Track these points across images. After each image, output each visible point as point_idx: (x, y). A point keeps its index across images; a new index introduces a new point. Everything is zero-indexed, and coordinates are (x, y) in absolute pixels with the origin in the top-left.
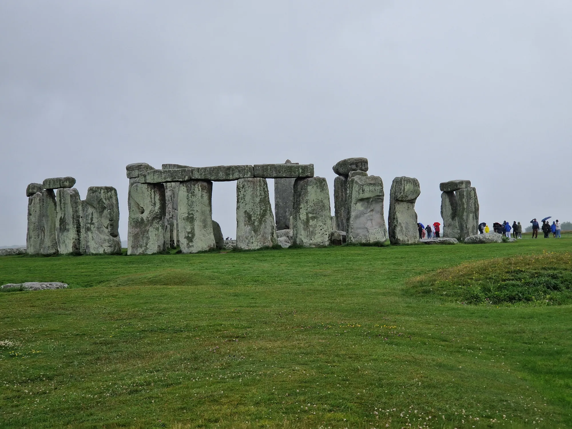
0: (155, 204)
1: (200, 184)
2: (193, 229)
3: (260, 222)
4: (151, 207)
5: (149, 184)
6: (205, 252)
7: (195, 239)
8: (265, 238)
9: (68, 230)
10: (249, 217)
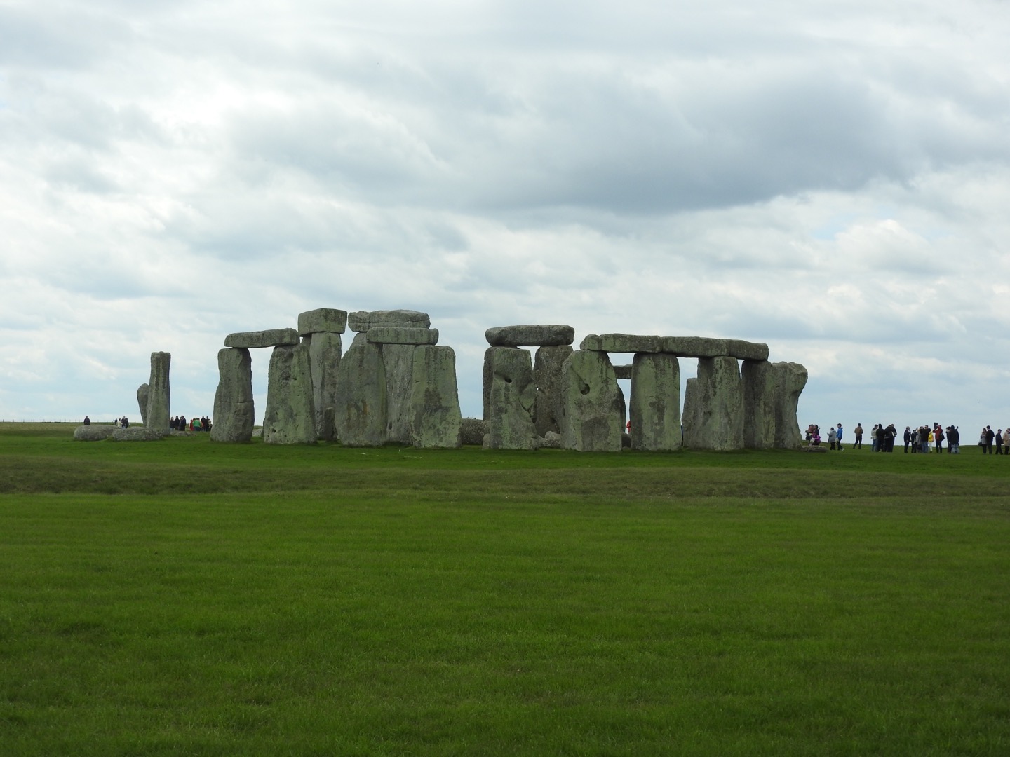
1: (671, 359)
4: (600, 385)
5: (602, 352)
7: (665, 434)
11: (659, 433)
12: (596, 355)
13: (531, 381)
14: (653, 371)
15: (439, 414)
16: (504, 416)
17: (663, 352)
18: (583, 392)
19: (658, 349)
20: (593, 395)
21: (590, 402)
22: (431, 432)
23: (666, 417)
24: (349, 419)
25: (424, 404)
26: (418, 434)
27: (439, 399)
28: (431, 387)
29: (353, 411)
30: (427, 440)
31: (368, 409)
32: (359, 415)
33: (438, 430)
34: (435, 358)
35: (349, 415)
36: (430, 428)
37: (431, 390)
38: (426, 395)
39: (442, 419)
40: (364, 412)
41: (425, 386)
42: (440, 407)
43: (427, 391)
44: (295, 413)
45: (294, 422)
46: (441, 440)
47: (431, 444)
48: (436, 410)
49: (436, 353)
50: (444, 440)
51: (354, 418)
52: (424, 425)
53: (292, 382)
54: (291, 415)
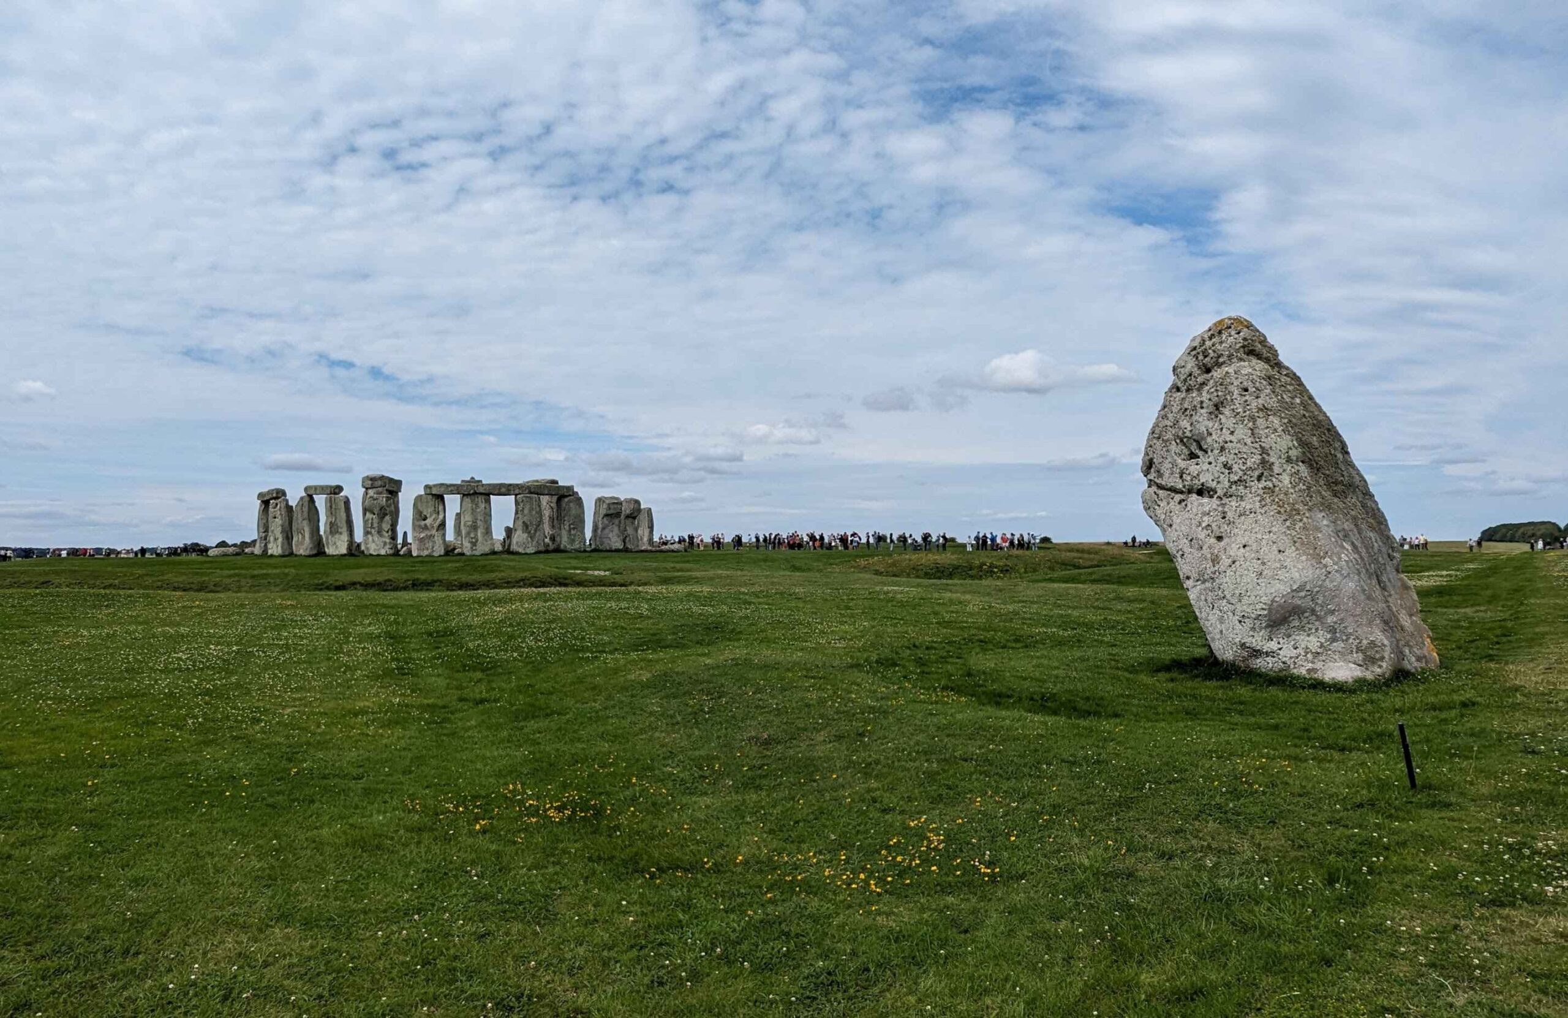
0: (438, 513)
1: (483, 497)
2: (476, 535)
3: (536, 531)
5: (433, 495)
6: (487, 555)
7: (479, 544)
8: (539, 544)
9: (341, 533)
10: (527, 527)
11: (474, 544)
12: (430, 497)
13: (387, 514)
14: (470, 505)
16: (369, 536)
17: (475, 493)
18: (424, 520)
19: (472, 492)
20: (428, 522)
21: (426, 525)
23: (479, 534)
26: (328, 548)
27: (337, 527)
29: (300, 536)
30: (332, 552)
41: (329, 520)
54: (275, 539)
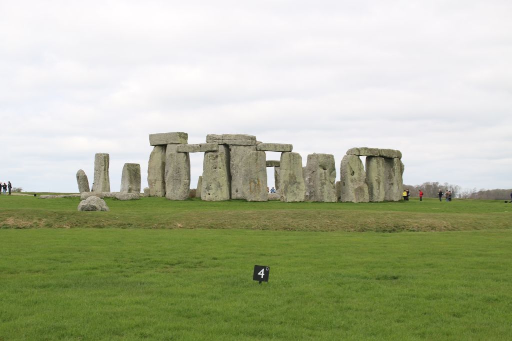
4: (358, 171)
13: (334, 169)
15: (295, 185)
18: (352, 175)
20: (356, 176)
22: (291, 194)
23: (381, 186)
24: (250, 188)
25: (288, 180)
26: (286, 195)
27: (295, 178)
28: (292, 172)
29: (253, 184)
30: (290, 198)
31: (260, 183)
32: (255, 186)
33: (295, 193)
34: (294, 158)
35: (250, 186)
36: (291, 192)
37: (291, 174)
38: (289, 176)
39: (297, 188)
40: (258, 185)
41: (289, 172)
42: (296, 182)
43: (290, 174)
44: (221, 185)
45: (221, 189)
46: (296, 198)
47: (292, 200)
48: (294, 184)
49: (294, 156)
50: (298, 198)
51: (253, 187)
52: (289, 191)
53: (218, 170)
54: (219, 186)
